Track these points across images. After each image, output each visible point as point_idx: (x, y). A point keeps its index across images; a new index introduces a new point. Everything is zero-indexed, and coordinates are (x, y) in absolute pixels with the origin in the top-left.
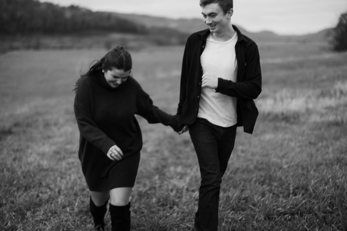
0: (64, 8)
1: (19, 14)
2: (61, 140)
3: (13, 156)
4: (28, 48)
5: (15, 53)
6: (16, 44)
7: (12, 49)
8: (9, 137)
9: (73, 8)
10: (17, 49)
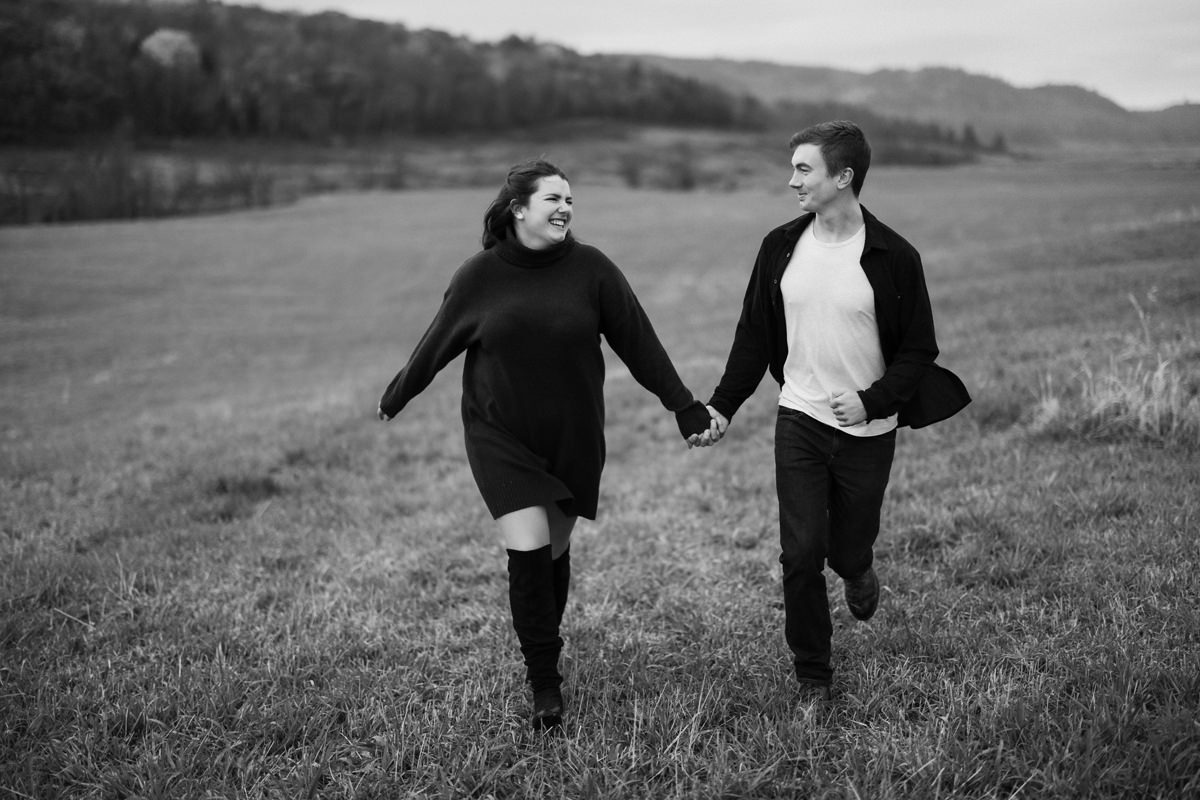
0: (485, 47)
1: (338, 71)
2: (441, 521)
3: (261, 588)
4: (367, 184)
5: (326, 200)
6: (328, 173)
7: (318, 187)
8: (262, 507)
9: (514, 44)
10: (332, 187)
